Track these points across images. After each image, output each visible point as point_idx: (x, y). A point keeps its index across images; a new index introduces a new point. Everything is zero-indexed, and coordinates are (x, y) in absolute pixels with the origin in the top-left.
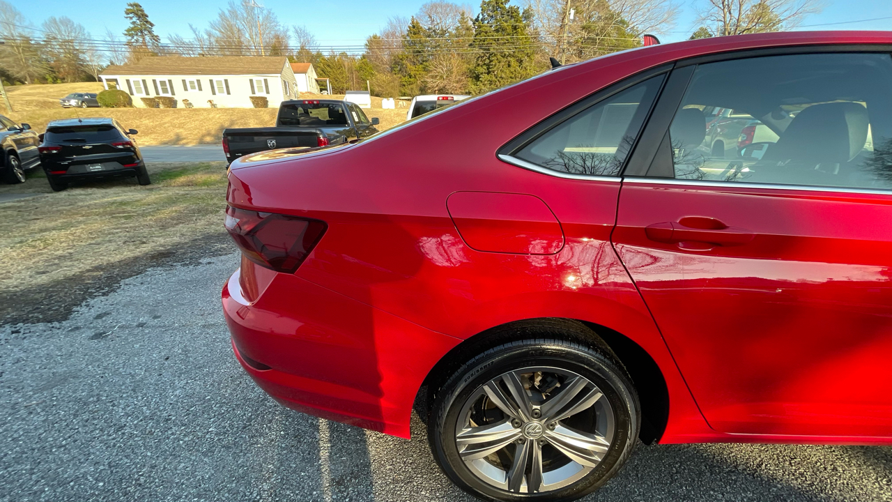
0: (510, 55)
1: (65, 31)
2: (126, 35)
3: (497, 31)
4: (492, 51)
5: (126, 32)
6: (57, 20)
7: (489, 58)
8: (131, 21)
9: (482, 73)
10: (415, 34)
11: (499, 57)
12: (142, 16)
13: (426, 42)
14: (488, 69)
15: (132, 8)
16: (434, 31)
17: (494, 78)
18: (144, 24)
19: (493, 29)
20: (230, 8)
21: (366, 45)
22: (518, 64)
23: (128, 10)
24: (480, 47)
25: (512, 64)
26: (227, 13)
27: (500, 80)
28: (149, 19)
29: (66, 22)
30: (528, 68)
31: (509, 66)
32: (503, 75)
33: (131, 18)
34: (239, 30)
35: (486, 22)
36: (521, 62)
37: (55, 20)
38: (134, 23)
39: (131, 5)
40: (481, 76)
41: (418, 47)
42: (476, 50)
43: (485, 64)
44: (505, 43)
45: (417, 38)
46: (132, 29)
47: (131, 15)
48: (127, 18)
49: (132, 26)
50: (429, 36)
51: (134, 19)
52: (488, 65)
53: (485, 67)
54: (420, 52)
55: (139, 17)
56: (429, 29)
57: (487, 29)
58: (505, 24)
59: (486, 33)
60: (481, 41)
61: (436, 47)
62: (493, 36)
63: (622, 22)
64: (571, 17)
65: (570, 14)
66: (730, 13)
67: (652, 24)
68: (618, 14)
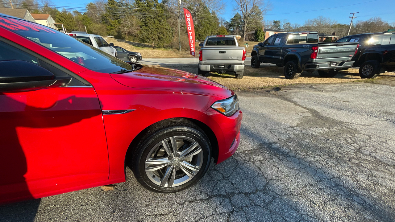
0: (154, 18)
3: (147, 6)
4: (145, 15)
7: (145, 19)
9: (142, 26)
10: (112, 4)
11: (149, 18)
13: (118, 9)
14: (145, 24)
16: (122, 4)
17: (148, 29)
19: (146, 5)
21: (87, 8)
22: (159, 23)
24: (141, 13)
25: (156, 22)
27: (151, 29)
30: (164, 25)
31: (155, 23)
32: (152, 27)
35: (142, 1)
36: (160, 21)
40: (142, 27)
41: (114, 12)
42: (139, 14)
43: (143, 21)
44: (152, 12)
45: (113, 6)
50: (119, 6)
52: (145, 22)
53: (144, 23)
54: (115, 14)
56: (119, 2)
57: (143, 5)
58: (151, 3)
59: (142, 7)
60: (140, 10)
61: (123, 12)
62: (145, 8)
63: (205, 7)
64: (180, 3)
65: (179, 1)
66: (244, 8)
67: (217, 9)
68: (203, 4)
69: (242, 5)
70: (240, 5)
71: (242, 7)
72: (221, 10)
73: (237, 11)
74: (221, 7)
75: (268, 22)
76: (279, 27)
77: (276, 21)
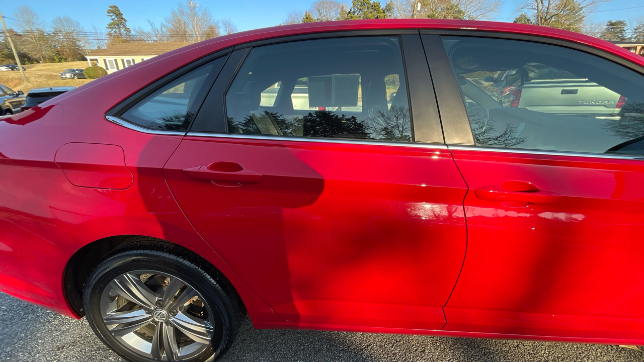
1: (67, 26)
2: (108, 28)
5: (108, 26)
6: (62, 18)
8: (111, 18)
12: (119, 15)
15: (112, 9)
18: (120, 20)
20: (178, 8)
23: (109, 10)
26: (176, 11)
28: (123, 17)
29: (68, 20)
33: (111, 16)
34: (185, 23)
35: (356, 14)
37: (60, 18)
38: (113, 19)
39: (111, 7)
46: (112, 24)
47: (111, 14)
48: (108, 16)
49: (112, 22)
51: (113, 17)
55: (117, 15)
56: (318, 20)
58: (370, 15)
63: (459, 11)
64: (419, 9)
65: (417, 6)
66: (542, 3)
67: (482, 12)
68: (456, 6)
72: (490, 12)
73: (526, 10)
74: (493, 6)
75: (593, 26)
76: (622, 34)
77: (614, 21)
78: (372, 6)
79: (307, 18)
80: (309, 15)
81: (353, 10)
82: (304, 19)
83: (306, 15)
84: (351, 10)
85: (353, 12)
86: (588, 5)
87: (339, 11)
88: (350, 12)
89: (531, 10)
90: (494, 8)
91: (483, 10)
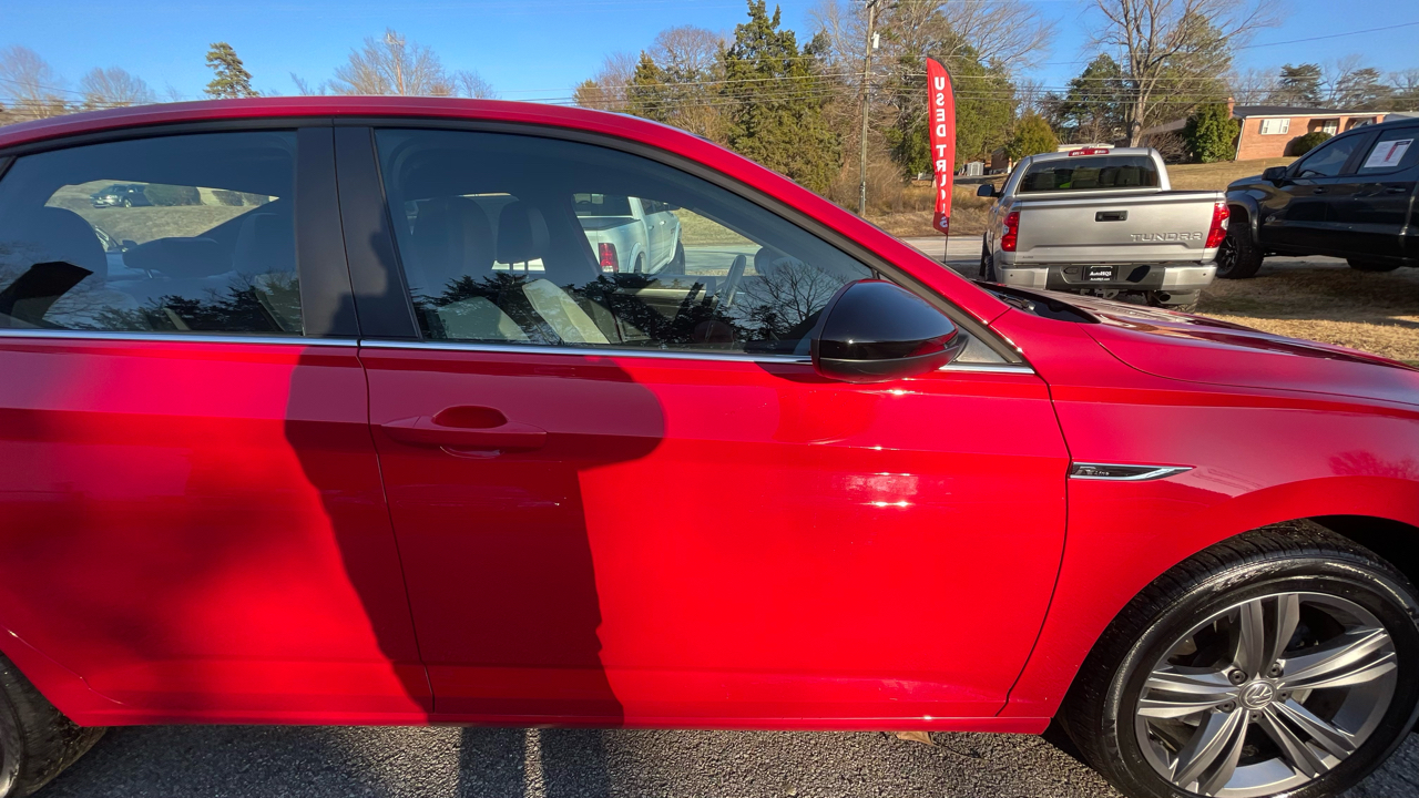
0: (781, 107)
1: (116, 89)
2: (208, 92)
3: (761, 70)
4: (753, 101)
5: (208, 89)
6: (104, 72)
7: (749, 113)
8: (217, 71)
9: (739, 136)
10: (646, 77)
11: (764, 109)
12: (233, 63)
13: (663, 89)
14: (748, 129)
15: (217, 51)
16: (677, 72)
17: (758, 144)
18: (236, 75)
19: (755, 66)
20: (367, 48)
21: (576, 96)
22: (796, 120)
23: (212, 54)
24: (737, 96)
25: (785, 120)
26: (362, 54)
27: (767, 146)
28: (243, 67)
29: (119, 76)
30: (811, 126)
31: (781, 123)
32: (772, 139)
33: (216, 67)
34: (382, 80)
35: (745, 56)
36: (799, 116)
37: (101, 72)
38: (221, 73)
39: (216, 47)
40: (738, 140)
41: (651, 99)
42: (730, 100)
43: (743, 122)
44: (774, 89)
45: (649, 83)
46: (218, 83)
47: (216, 62)
48: (209, 66)
49: (218, 78)
50: (668, 81)
51: (221, 68)
52: (748, 123)
53: (744, 127)
54: (654, 106)
55: (229, 64)
56: (669, 69)
57: (745, 68)
58: (773, 59)
59: (744, 74)
60: (736, 86)
61: (679, 97)
62: (754, 78)
63: (968, 50)
64: (876, 45)
65: (872, 41)
66: (1138, 30)
67: (1015, 52)
68: (960, 39)
69: (1130, 21)
70: (1123, 20)
71: (1131, 26)
72: (1032, 51)
73: (1105, 46)
74: (1035, 40)
75: (1254, 76)
76: (1312, 92)
77: (1295, 66)
78: (778, 40)
79: (645, 67)
80: (650, 61)
81: (737, 49)
82: (637, 68)
83: (643, 60)
84: (733, 49)
85: (738, 54)
86: (1232, 34)
87: (716, 51)
88: (730, 54)
89: (1117, 47)
90: (1038, 42)
91: (1017, 47)
